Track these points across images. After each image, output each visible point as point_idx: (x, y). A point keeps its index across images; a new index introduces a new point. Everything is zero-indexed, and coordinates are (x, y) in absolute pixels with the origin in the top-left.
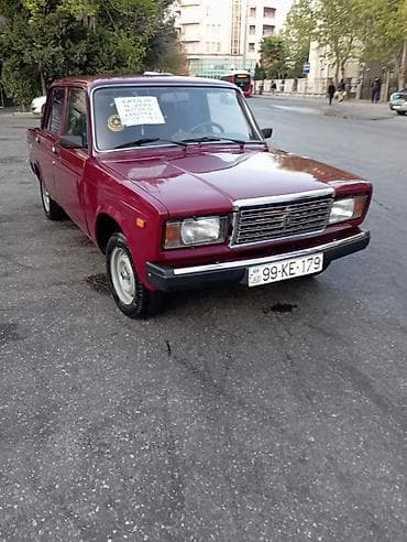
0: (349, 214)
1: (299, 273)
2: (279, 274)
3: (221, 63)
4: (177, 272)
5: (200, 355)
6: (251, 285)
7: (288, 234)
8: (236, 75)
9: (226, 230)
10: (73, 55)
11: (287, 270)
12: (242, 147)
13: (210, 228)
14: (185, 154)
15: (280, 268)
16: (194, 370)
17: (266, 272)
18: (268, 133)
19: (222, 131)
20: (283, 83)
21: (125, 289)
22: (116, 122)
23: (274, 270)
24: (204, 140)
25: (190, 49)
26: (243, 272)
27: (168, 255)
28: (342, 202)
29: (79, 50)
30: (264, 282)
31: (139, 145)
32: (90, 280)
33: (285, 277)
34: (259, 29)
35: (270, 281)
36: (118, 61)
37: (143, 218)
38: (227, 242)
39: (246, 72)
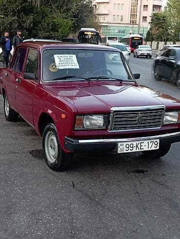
0: (175, 120)
1: (146, 149)
2: (135, 148)
3: (122, 29)
4: (80, 141)
5: (90, 189)
6: (119, 152)
7: (139, 127)
8: (133, 38)
9: (107, 122)
10: (24, 22)
11: (139, 146)
12: (121, 83)
13: (98, 121)
14: (89, 85)
15: (135, 145)
16: (86, 195)
17: (127, 146)
18: (137, 76)
19: (111, 73)
20: (166, 44)
21: (52, 154)
22: (54, 67)
23: (132, 146)
24: (100, 78)
25: (101, 19)
26: (115, 145)
27: (77, 134)
28: (171, 113)
29: (29, 20)
30: (125, 151)
31: (66, 79)
32: (31, 152)
33: (138, 150)
34: (150, 8)
35: (129, 151)
36: (53, 28)
38: (107, 129)
39: (139, 36)
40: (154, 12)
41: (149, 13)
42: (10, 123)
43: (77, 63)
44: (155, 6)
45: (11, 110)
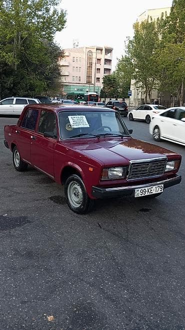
0: (173, 168)
1: (154, 192)
2: (147, 193)
3: (81, 88)
4: (107, 190)
5: (114, 228)
6: (136, 197)
7: (149, 175)
8: (90, 95)
9: (125, 173)
11: (150, 191)
12: (122, 138)
13: (118, 172)
15: (147, 190)
16: (114, 234)
17: (142, 191)
18: (131, 131)
19: (111, 130)
20: (117, 100)
21: (75, 200)
22: (69, 126)
23: (145, 191)
24: (106, 134)
25: (63, 80)
26: (133, 191)
28: (170, 163)
30: (140, 196)
31: (79, 136)
32: (51, 198)
33: (149, 194)
34: (102, 71)
35: (143, 195)
37: (92, 167)
38: (125, 178)
39: (95, 94)
40: (105, 75)
41: (101, 75)
42: (20, 173)
43: (87, 123)
44: (106, 70)
45: (21, 162)
